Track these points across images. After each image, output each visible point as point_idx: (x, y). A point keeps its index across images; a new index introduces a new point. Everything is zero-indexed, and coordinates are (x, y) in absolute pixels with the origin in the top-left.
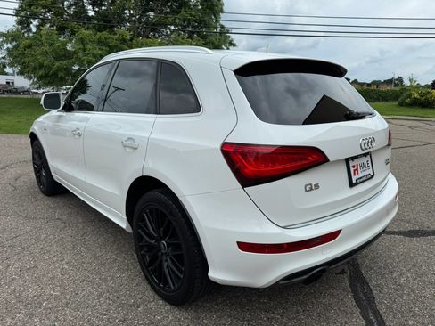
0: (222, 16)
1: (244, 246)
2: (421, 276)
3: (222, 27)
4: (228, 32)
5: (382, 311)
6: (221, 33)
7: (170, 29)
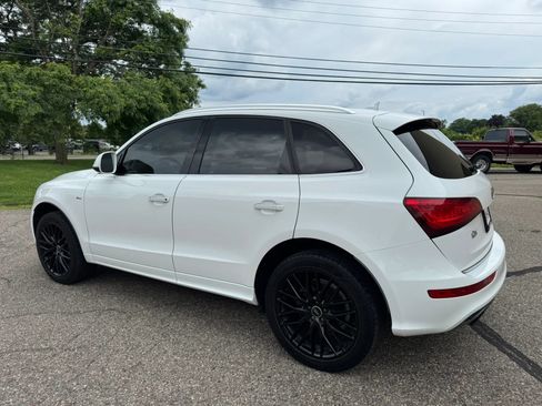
0: (186, 52)
1: (434, 294)
2: (522, 311)
3: (188, 64)
4: (194, 71)
5: (513, 344)
6: (186, 72)
7: (115, 64)
